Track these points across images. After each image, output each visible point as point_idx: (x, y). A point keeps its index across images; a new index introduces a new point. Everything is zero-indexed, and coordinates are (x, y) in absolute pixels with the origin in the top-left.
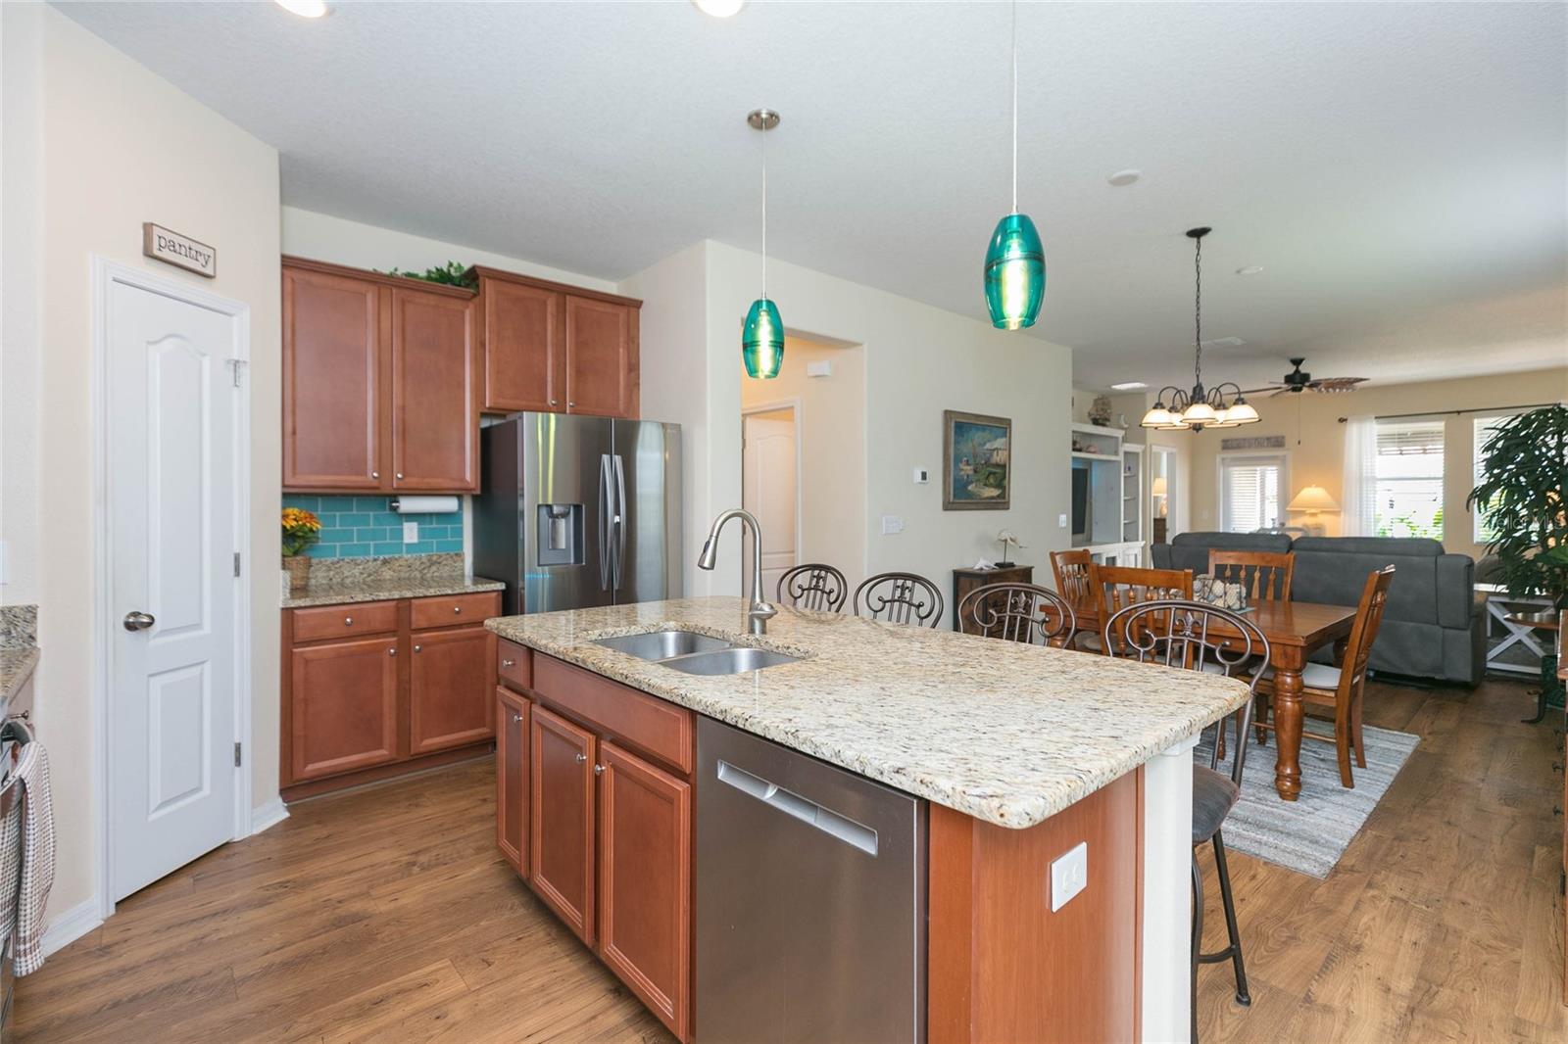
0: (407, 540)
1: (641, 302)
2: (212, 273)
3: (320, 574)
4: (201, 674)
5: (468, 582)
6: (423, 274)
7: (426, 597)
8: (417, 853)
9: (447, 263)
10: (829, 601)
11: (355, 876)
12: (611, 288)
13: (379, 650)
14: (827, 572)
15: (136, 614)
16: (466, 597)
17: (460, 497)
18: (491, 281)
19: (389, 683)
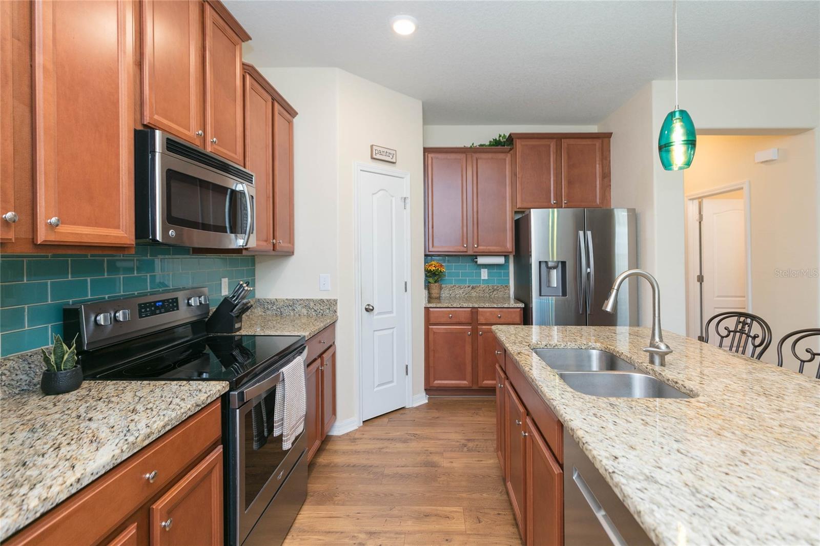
0: (482, 278)
1: (612, 133)
2: (395, 161)
3: (447, 292)
4: (393, 333)
5: (512, 301)
6: (488, 143)
7: (484, 308)
8: (469, 440)
9: (498, 136)
10: (753, 344)
11: (441, 442)
12: (593, 129)
13: (463, 332)
14: (752, 320)
15: (368, 305)
16: (505, 309)
17: (506, 257)
18: (520, 140)
19: (468, 349)
